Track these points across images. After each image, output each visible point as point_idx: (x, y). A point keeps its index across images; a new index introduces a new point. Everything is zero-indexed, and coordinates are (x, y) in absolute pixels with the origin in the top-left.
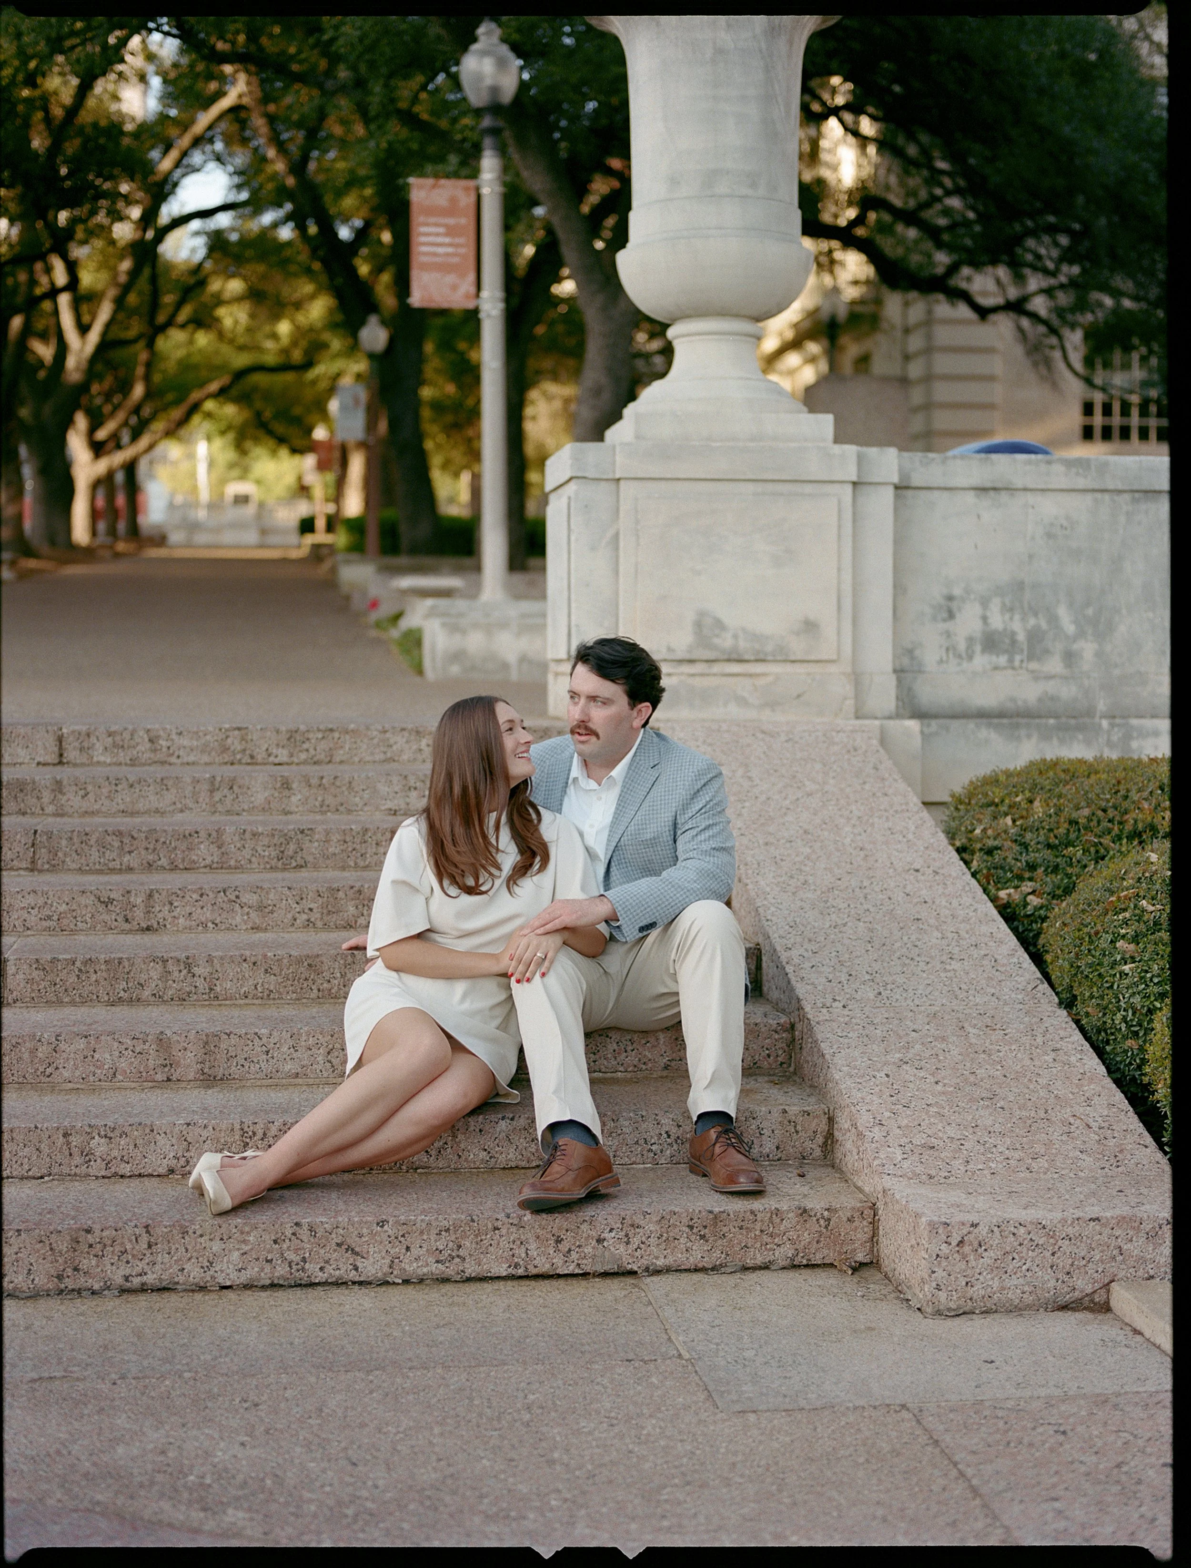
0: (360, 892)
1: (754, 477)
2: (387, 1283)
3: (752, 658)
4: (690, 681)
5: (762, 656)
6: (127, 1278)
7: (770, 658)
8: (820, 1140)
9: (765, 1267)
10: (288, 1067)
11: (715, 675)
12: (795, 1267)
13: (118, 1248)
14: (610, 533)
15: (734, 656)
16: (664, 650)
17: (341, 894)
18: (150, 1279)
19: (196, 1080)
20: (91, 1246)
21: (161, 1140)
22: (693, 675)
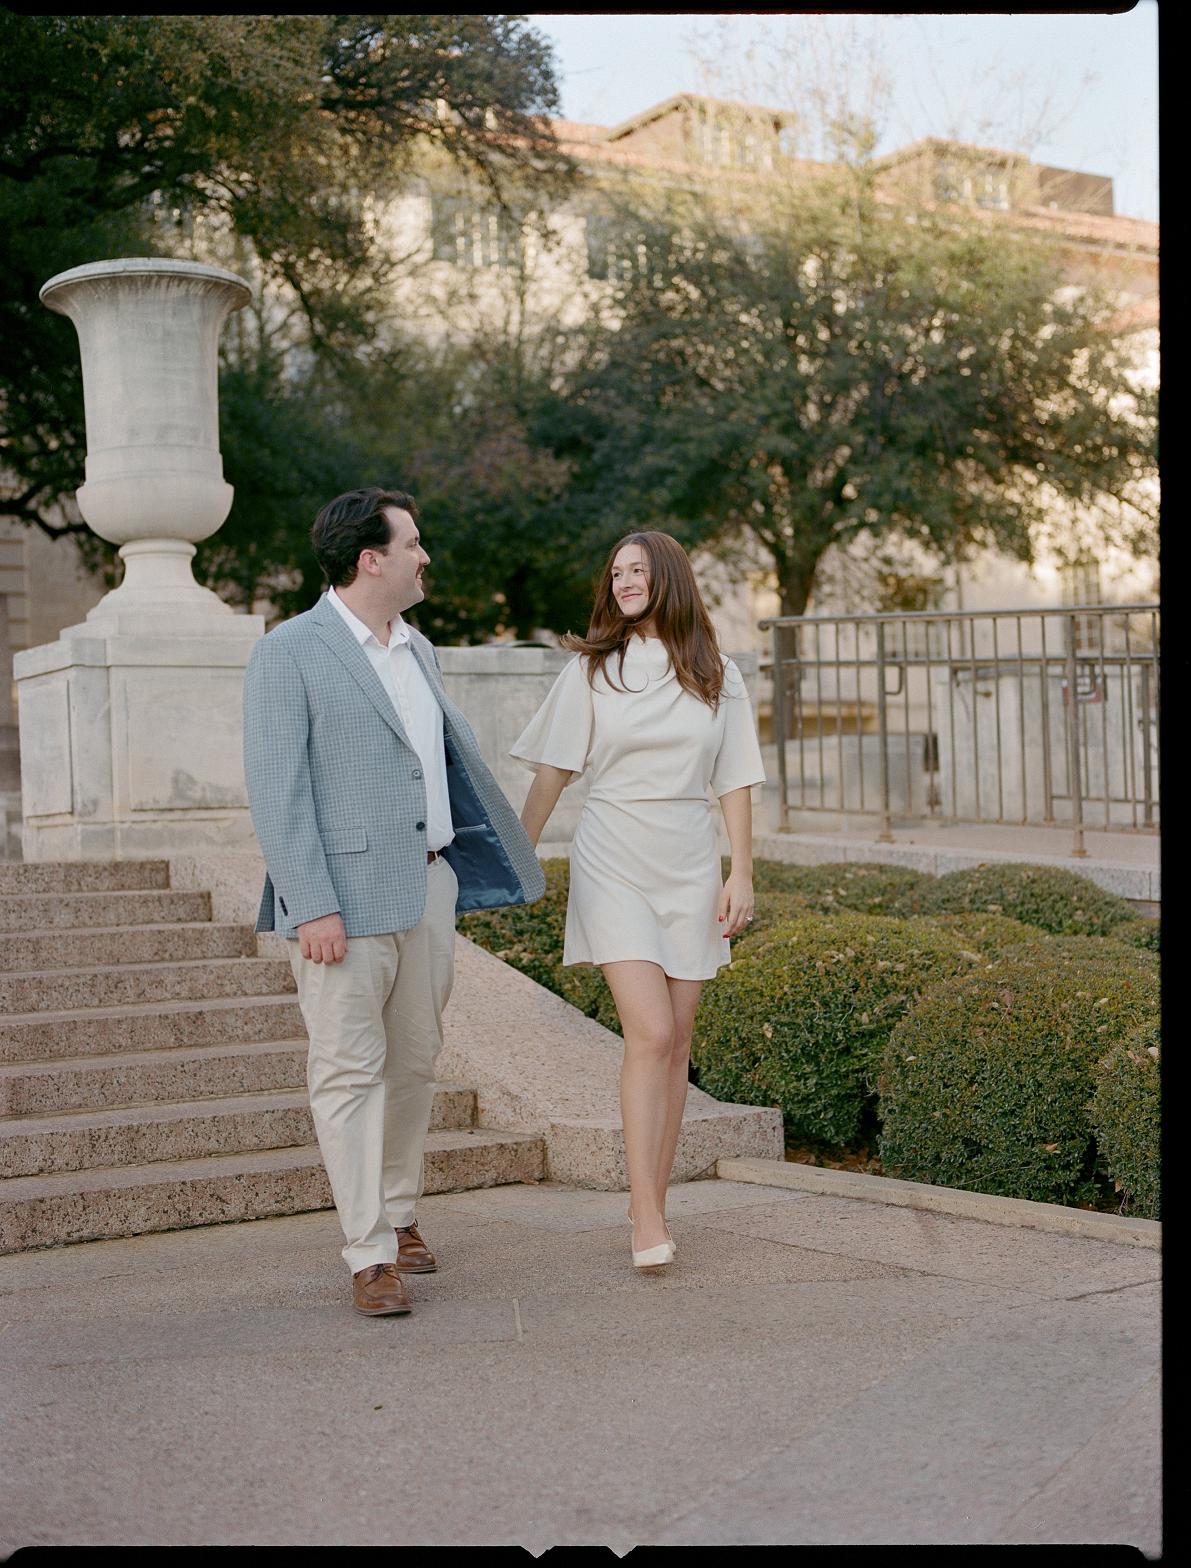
0: (40, 982)
1: (211, 664)
2: (244, 1221)
3: (217, 806)
4: (171, 825)
5: (223, 805)
6: (69, 1234)
7: (229, 805)
8: (469, 1112)
9: (480, 1187)
10: (73, 1101)
11: (189, 820)
12: (498, 1185)
13: (62, 1212)
14: (104, 709)
15: (204, 805)
16: (151, 801)
17: (26, 985)
18: (85, 1233)
19: (6, 1115)
20: (44, 1212)
21: (34, 1147)
22: (172, 821)
